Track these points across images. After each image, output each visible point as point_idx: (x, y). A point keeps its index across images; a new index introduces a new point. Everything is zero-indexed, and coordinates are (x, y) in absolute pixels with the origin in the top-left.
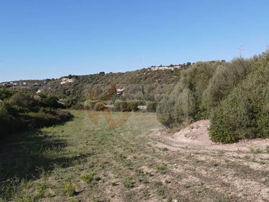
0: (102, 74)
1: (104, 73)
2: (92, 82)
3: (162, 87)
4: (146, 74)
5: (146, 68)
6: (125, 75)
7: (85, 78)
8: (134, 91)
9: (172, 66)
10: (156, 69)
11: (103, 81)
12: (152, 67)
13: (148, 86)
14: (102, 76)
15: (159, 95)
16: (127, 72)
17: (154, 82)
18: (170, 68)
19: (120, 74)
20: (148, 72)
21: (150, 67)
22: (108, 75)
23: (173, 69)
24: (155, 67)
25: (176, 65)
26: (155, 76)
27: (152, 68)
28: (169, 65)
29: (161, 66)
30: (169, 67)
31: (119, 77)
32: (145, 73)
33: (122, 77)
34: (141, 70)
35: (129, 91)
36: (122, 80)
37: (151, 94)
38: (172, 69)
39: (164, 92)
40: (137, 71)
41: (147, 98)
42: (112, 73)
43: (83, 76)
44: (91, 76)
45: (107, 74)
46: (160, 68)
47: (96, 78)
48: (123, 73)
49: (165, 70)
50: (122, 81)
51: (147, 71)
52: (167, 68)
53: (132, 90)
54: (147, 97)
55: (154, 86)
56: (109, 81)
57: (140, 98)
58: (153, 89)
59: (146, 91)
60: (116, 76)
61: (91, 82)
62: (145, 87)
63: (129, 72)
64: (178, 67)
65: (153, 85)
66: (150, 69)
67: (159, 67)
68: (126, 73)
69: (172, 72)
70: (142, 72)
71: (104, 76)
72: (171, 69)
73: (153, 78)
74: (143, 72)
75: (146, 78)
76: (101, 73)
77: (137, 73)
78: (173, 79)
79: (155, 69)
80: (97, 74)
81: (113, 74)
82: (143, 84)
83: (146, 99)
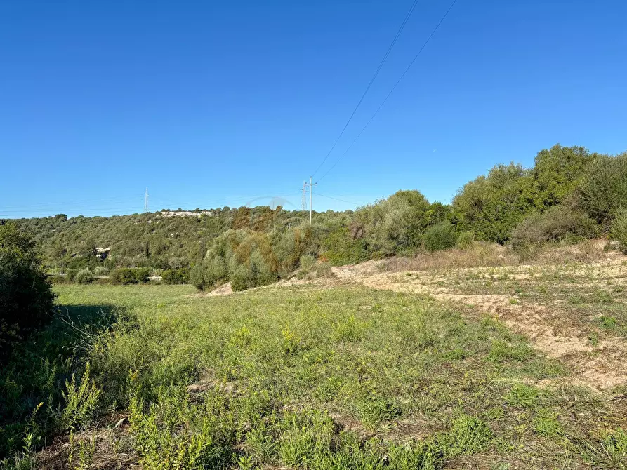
0: (61, 219)
1: (65, 216)
2: (39, 232)
3: (182, 246)
4: (153, 222)
5: (153, 212)
6: (111, 222)
7: (23, 224)
8: (131, 252)
9: (198, 211)
10: (172, 214)
11: (65, 233)
12: (164, 210)
13: (156, 244)
14: (62, 223)
15: (175, 259)
16: (114, 216)
17: (167, 237)
18: (195, 214)
19: (100, 220)
20: (157, 219)
21: (160, 210)
22: (74, 221)
23: (200, 217)
24: (168, 211)
25: (205, 210)
26: (170, 226)
27: (163, 213)
28: (194, 209)
29: (180, 210)
30: (193, 212)
31: (100, 226)
32: (150, 222)
33: (106, 226)
34: (143, 214)
35: (121, 251)
36: (108, 231)
37: (161, 257)
38: (199, 215)
39: (185, 254)
40: (135, 216)
41: (155, 265)
42: (83, 217)
43: (19, 221)
44: (37, 221)
45: (73, 218)
46: (178, 214)
47: (49, 226)
48: (107, 219)
49: (187, 217)
50: (107, 233)
51: (154, 218)
52: (190, 214)
53: (128, 249)
54: (155, 262)
55: (168, 244)
56: (79, 232)
57: (142, 265)
58: (164, 248)
59: (152, 252)
60: (91, 224)
61: (36, 234)
62: (150, 246)
63: (119, 216)
64: (209, 214)
65: (166, 242)
66: (160, 214)
67: (176, 212)
68: (111, 219)
69: (199, 221)
70: (144, 218)
71: (66, 222)
72: (197, 217)
73: (166, 229)
74: (146, 219)
75: (153, 230)
76: (59, 216)
77: (136, 220)
78: (199, 233)
79: (169, 215)
80: (51, 218)
81: (86, 219)
82: (147, 240)
83: (152, 266)
